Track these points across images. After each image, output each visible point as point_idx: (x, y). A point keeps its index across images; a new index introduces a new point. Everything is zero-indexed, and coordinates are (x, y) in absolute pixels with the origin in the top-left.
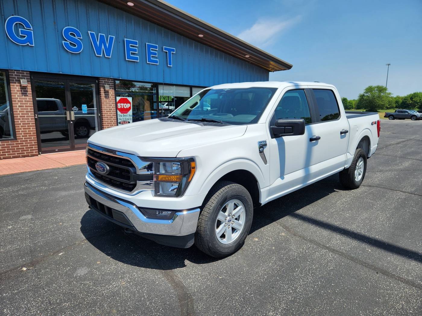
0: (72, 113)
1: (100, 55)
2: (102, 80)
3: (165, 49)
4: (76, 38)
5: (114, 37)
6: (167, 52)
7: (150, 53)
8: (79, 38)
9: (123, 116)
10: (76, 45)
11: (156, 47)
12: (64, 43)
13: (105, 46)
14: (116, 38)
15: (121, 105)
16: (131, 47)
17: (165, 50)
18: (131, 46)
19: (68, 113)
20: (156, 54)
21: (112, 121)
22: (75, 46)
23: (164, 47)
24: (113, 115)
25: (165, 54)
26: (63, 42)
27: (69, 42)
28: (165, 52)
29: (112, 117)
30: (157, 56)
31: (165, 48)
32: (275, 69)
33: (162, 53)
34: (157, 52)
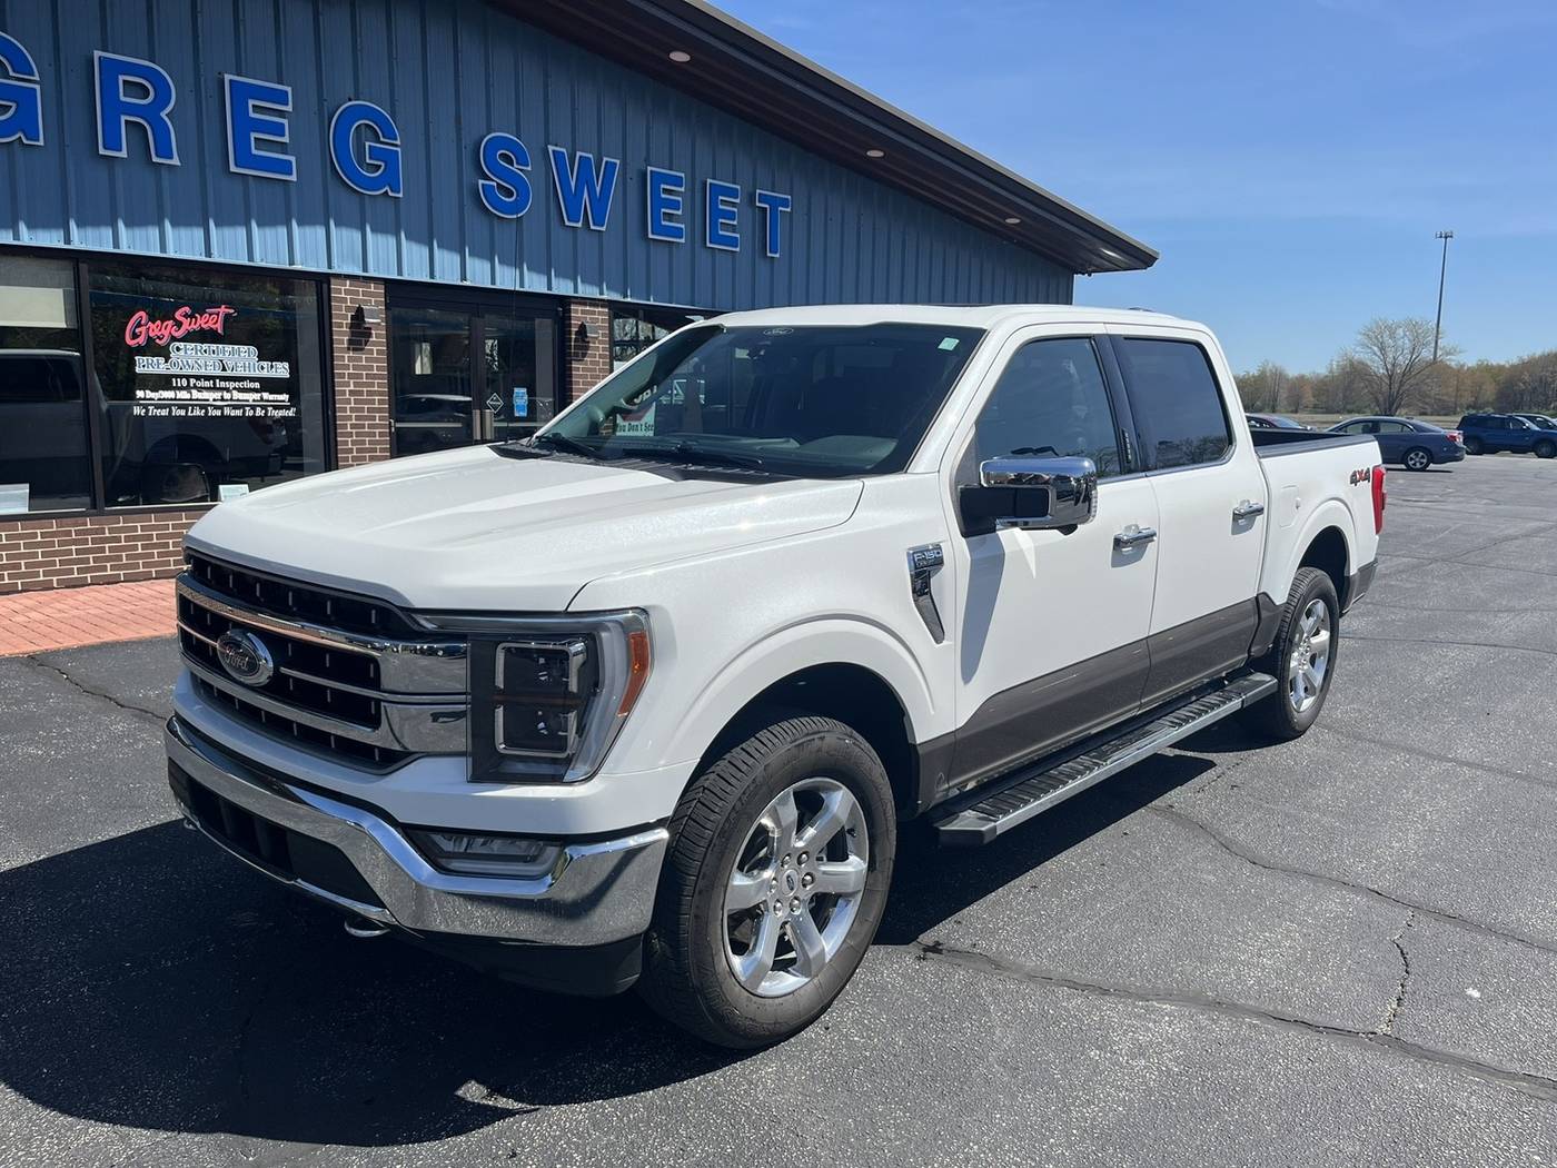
1: (577, 222)
3: (763, 198)
4: (515, 168)
5: (618, 162)
6: (766, 209)
7: (717, 213)
8: (521, 170)
10: (515, 191)
11: (733, 193)
13: (591, 193)
14: (624, 164)
16: (663, 195)
17: (759, 202)
18: (665, 191)
20: (731, 216)
22: (510, 194)
25: (759, 215)
26: (481, 182)
27: (495, 184)
28: (759, 207)
30: (735, 223)
31: (759, 193)
32: (1094, 265)
33: (750, 211)
34: (736, 210)
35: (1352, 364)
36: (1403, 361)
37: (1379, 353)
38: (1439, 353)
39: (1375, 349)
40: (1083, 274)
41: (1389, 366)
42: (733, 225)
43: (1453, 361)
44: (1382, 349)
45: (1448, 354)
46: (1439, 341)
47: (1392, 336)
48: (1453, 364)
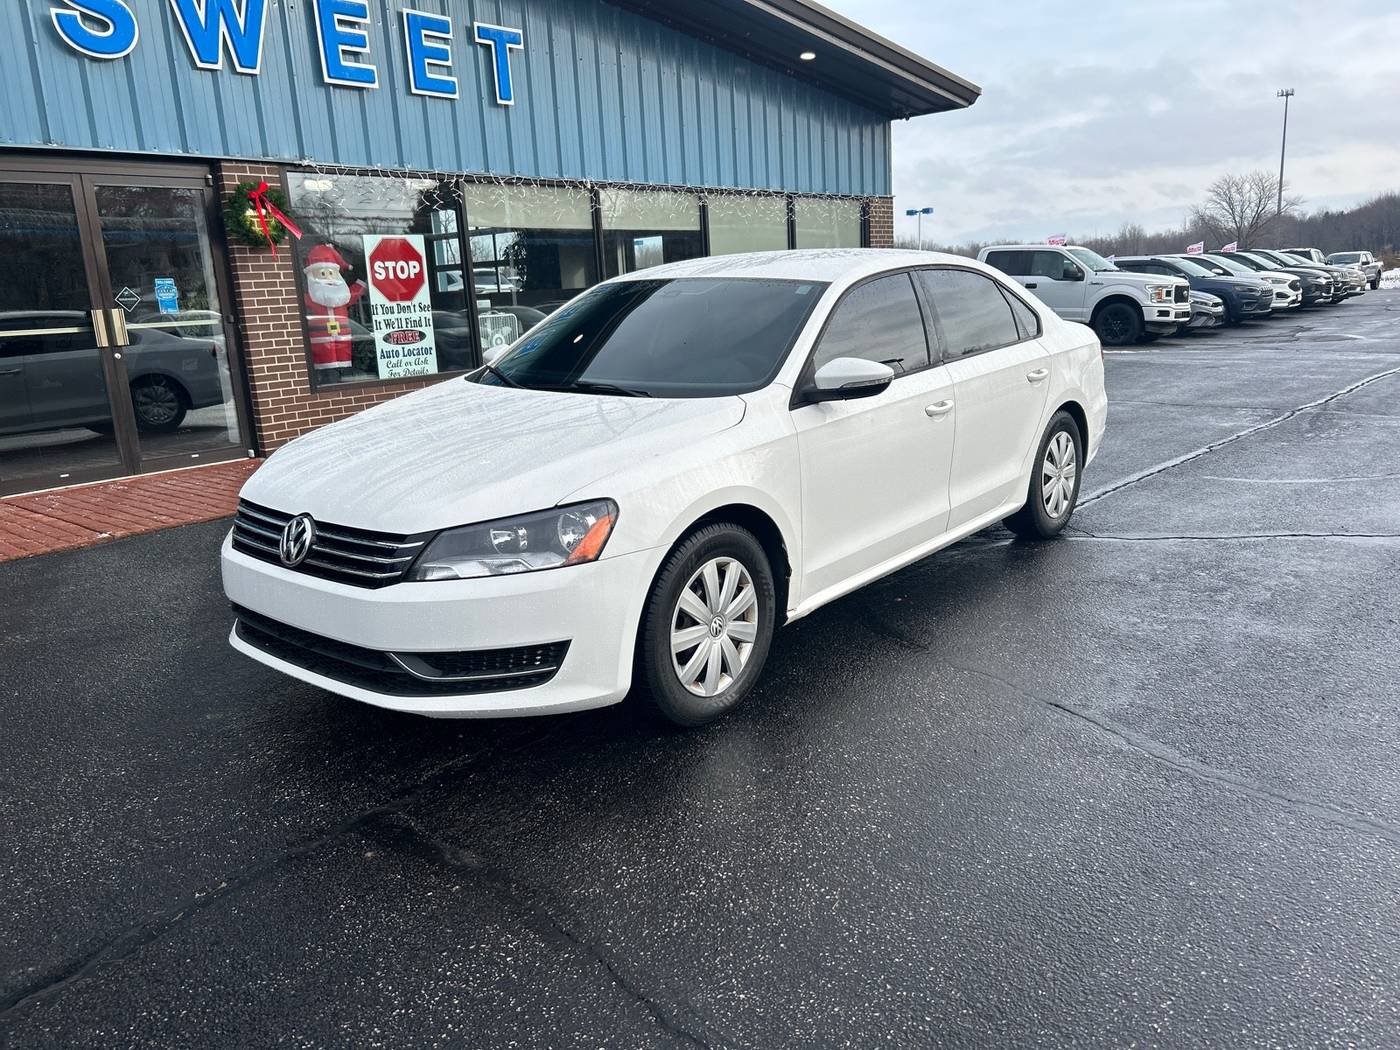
0: (116, 314)
1: (216, 63)
2: (229, 169)
3: (483, 33)
6: (490, 46)
7: (421, 52)
9: (396, 311)
10: (109, 22)
11: (443, 27)
12: (57, 15)
13: (232, 25)
15: (386, 269)
16: (339, 28)
17: (479, 37)
18: (341, 22)
19: (98, 316)
20: (443, 55)
21: (287, 343)
22: (105, 27)
23: (476, 24)
24: (287, 318)
25: (481, 51)
26: (54, 11)
27: (77, 14)
28: (481, 45)
29: (284, 326)
30: (449, 63)
31: (478, 27)
32: (912, 107)
33: (471, 48)
34: (448, 47)
35: (1202, 218)
36: (1249, 213)
37: (1227, 208)
38: (1283, 203)
39: (1225, 204)
40: (901, 118)
41: (1237, 219)
42: (448, 67)
43: (1296, 212)
44: (1230, 204)
45: (1293, 204)
46: (1283, 193)
47: (1239, 191)
48: (1296, 214)
